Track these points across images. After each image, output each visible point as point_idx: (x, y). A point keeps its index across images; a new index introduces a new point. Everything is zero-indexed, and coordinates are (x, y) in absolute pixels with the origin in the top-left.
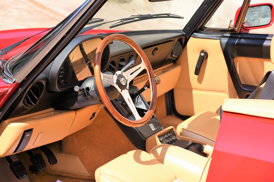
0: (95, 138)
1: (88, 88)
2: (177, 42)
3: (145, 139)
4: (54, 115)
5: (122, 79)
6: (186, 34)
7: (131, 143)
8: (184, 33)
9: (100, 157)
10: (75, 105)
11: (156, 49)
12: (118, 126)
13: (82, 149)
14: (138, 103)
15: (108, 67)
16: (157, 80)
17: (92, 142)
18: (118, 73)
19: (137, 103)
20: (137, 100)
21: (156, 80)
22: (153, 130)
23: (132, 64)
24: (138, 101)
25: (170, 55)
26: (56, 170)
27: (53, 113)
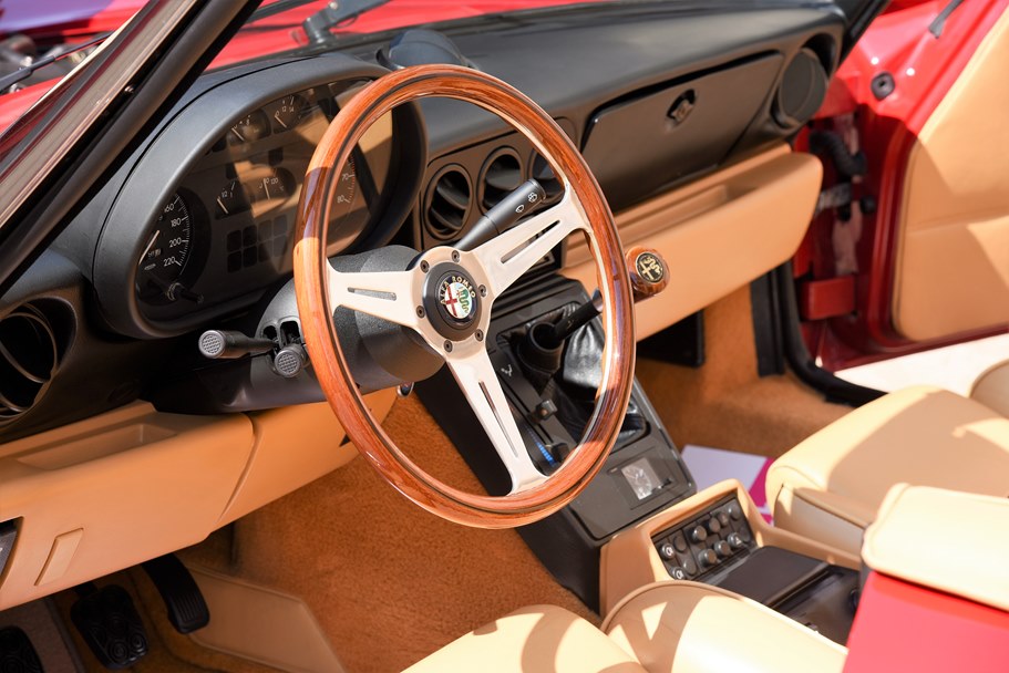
0: (376, 522)
1: (294, 323)
2: (800, 56)
3: (597, 543)
4: (150, 440)
5: (456, 288)
6: (849, 14)
7: (530, 559)
8: (839, 12)
9: (396, 610)
10: (238, 397)
11: (690, 96)
12: (472, 476)
13: (320, 567)
14: (583, 362)
15: (428, 204)
16: (652, 271)
17: (363, 540)
18: (437, 255)
19: (578, 359)
20: (575, 345)
21: (646, 270)
22: (640, 498)
23: (526, 202)
24: (583, 353)
25: (766, 114)
26: (214, 648)
27: (141, 427)
